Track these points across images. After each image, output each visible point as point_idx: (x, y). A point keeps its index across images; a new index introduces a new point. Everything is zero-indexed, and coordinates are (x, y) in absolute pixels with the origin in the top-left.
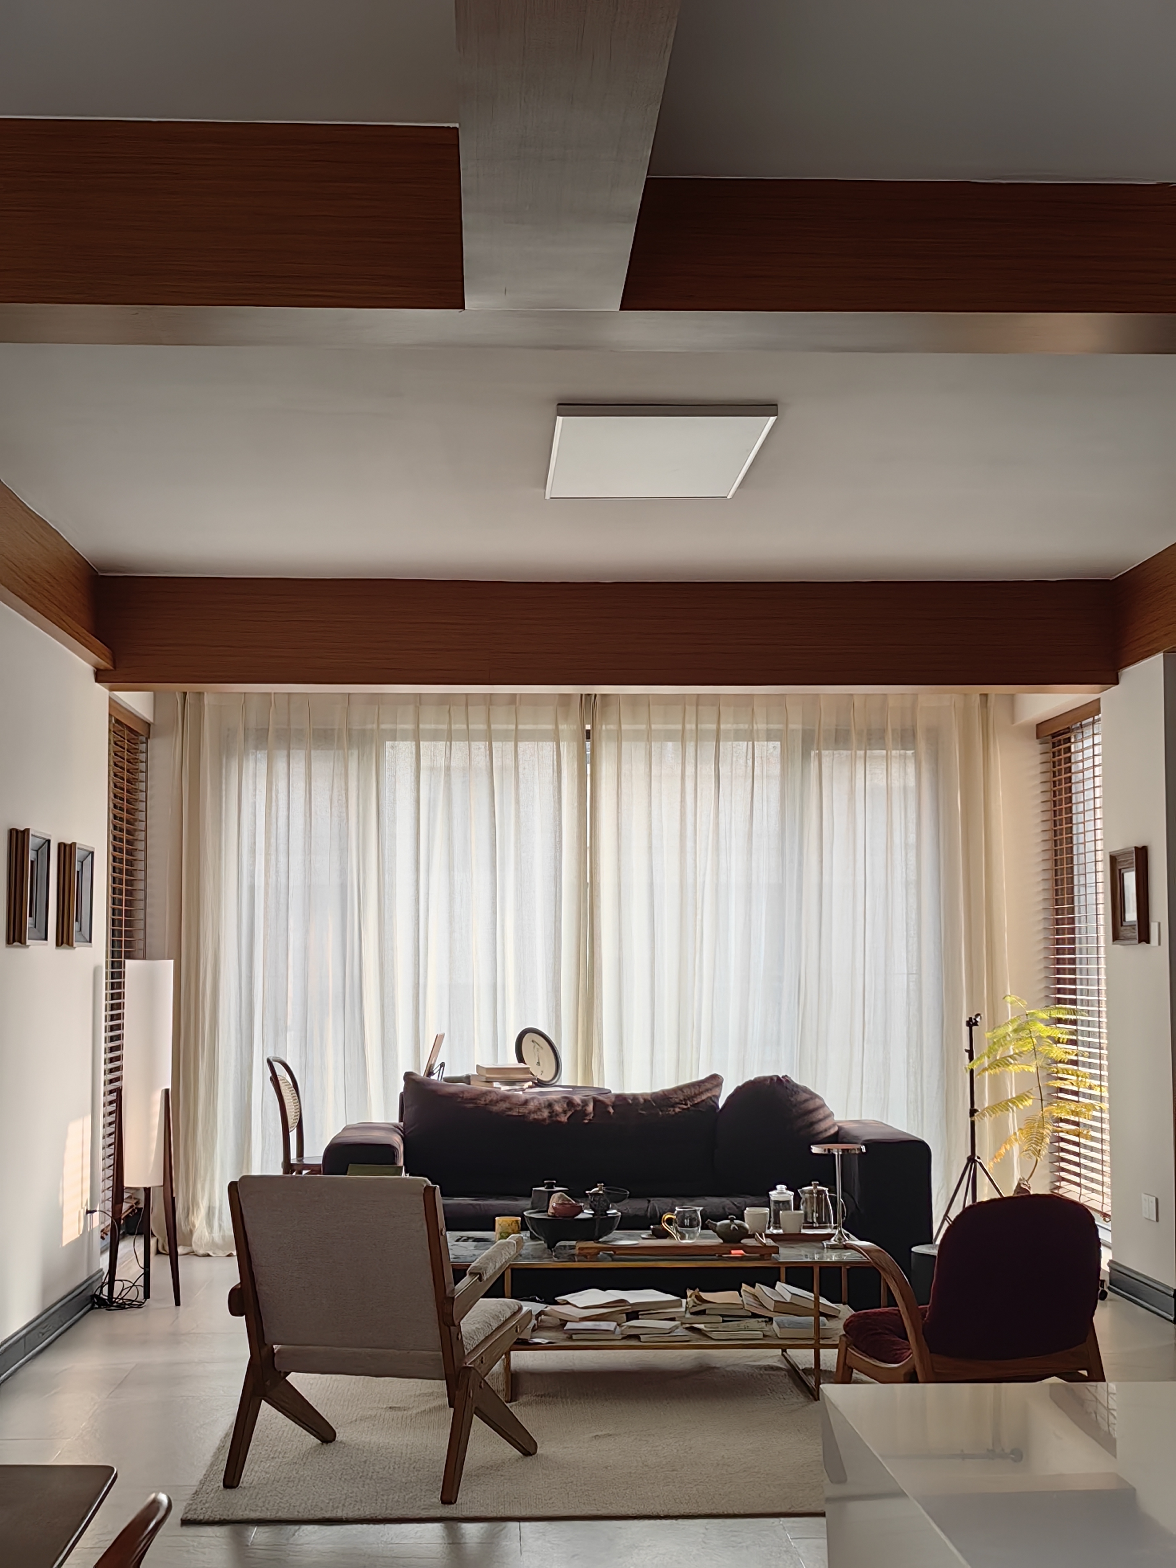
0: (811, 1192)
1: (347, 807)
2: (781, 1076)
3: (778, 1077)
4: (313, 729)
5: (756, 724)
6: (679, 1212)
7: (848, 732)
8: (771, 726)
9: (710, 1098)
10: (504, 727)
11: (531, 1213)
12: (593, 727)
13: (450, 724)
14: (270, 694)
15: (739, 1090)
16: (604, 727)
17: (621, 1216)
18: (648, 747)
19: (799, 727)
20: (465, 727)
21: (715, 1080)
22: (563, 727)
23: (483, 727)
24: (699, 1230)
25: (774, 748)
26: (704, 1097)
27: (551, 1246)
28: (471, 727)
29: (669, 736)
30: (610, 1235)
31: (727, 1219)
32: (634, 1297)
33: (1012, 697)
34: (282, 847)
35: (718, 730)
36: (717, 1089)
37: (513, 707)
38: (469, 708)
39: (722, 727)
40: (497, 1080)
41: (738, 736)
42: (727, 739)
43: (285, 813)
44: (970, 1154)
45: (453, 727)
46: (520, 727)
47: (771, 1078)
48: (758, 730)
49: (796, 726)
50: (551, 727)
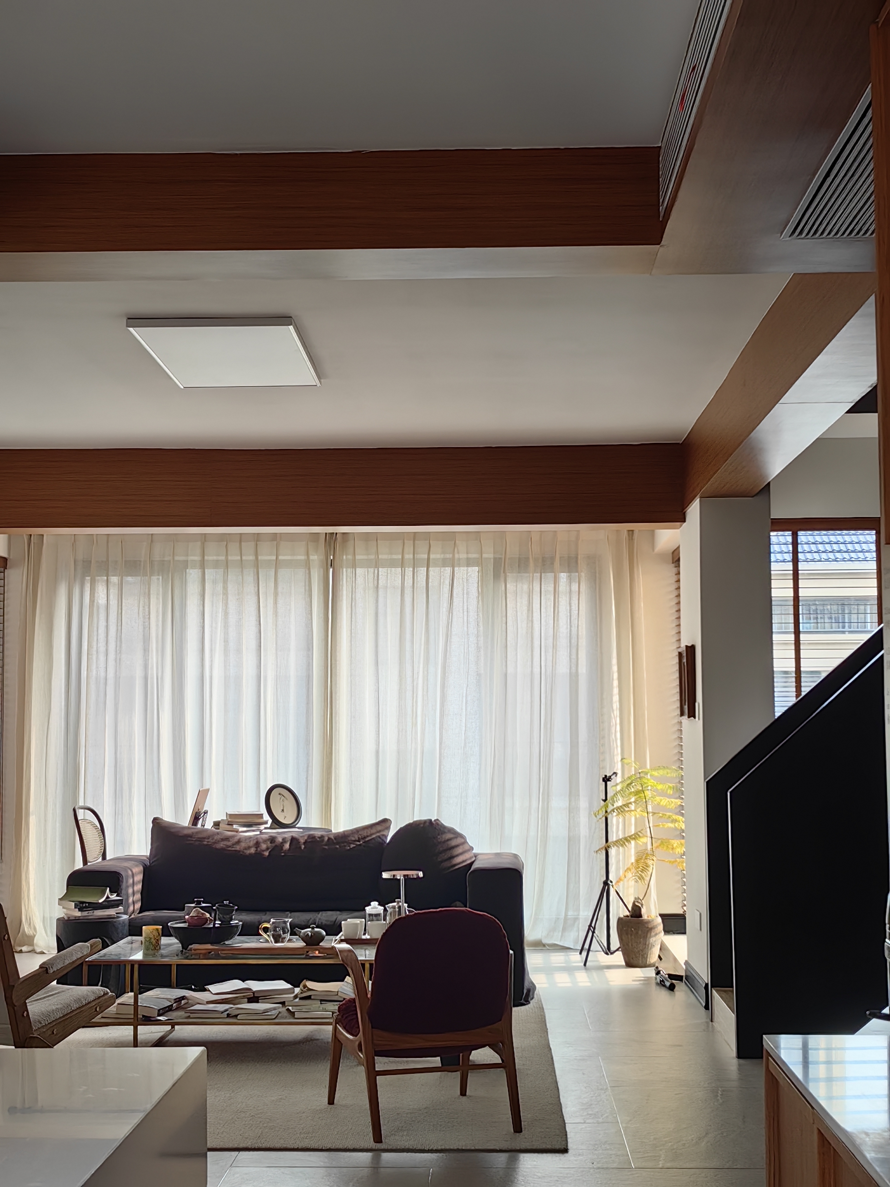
0: (394, 907)
1: (149, 618)
2: (433, 820)
3: (431, 820)
4: (125, 561)
5: (458, 553)
6: (273, 923)
7: (527, 559)
8: (470, 556)
9: (379, 837)
10: (269, 558)
11: (176, 923)
12: (334, 558)
13: (227, 555)
14: (93, 535)
15: (401, 830)
16: (344, 557)
17: (243, 925)
18: (376, 571)
19: (491, 556)
20: (239, 558)
21: (385, 822)
22: (314, 557)
23: (252, 558)
24: (288, 936)
25: (474, 571)
26: (374, 836)
27: (185, 946)
28: (244, 558)
29: (392, 564)
30: (232, 940)
31: (310, 927)
32: (256, 986)
33: (652, 533)
34: (102, 649)
35: (428, 559)
36: (386, 831)
37: (275, 542)
38: (243, 543)
39: (432, 556)
40: (237, 823)
41: (445, 563)
42: (436, 565)
43: (104, 624)
44: (605, 879)
45: (230, 558)
46: (280, 557)
47: (425, 822)
48: (459, 559)
49: (489, 555)
50: (303, 557)
